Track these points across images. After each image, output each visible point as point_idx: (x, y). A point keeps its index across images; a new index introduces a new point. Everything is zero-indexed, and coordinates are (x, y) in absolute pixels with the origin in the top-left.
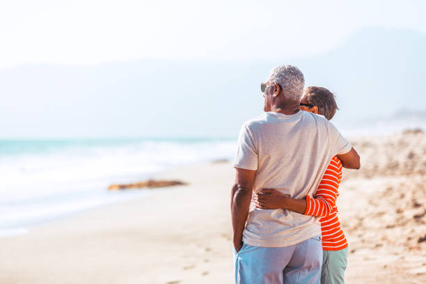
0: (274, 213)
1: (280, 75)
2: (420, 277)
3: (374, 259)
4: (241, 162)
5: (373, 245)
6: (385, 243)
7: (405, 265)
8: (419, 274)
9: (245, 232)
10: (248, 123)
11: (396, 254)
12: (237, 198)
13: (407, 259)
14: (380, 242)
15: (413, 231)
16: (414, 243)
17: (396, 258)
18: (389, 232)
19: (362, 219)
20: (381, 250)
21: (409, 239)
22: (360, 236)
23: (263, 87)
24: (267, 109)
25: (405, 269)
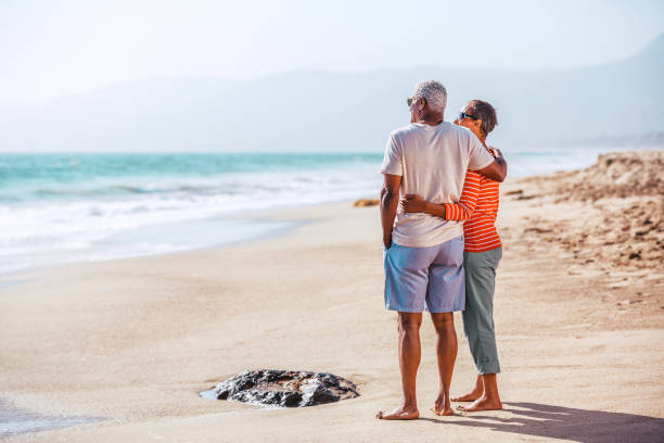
0: (414, 216)
1: (424, 90)
2: (615, 291)
3: (579, 274)
4: (388, 168)
5: (584, 261)
6: (596, 259)
7: (607, 280)
8: (615, 288)
9: (394, 232)
10: (395, 132)
11: (603, 269)
12: (386, 200)
13: (612, 274)
14: (592, 258)
15: (630, 247)
16: (625, 259)
17: (602, 272)
18: (605, 248)
19: (585, 236)
20: (591, 265)
21: (622, 255)
22: (576, 252)
23: (410, 101)
24: (414, 120)
25: (604, 283)
